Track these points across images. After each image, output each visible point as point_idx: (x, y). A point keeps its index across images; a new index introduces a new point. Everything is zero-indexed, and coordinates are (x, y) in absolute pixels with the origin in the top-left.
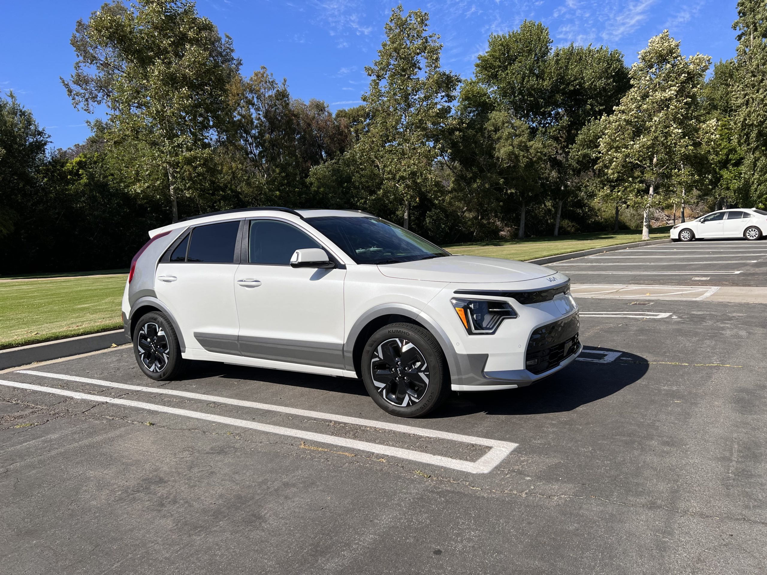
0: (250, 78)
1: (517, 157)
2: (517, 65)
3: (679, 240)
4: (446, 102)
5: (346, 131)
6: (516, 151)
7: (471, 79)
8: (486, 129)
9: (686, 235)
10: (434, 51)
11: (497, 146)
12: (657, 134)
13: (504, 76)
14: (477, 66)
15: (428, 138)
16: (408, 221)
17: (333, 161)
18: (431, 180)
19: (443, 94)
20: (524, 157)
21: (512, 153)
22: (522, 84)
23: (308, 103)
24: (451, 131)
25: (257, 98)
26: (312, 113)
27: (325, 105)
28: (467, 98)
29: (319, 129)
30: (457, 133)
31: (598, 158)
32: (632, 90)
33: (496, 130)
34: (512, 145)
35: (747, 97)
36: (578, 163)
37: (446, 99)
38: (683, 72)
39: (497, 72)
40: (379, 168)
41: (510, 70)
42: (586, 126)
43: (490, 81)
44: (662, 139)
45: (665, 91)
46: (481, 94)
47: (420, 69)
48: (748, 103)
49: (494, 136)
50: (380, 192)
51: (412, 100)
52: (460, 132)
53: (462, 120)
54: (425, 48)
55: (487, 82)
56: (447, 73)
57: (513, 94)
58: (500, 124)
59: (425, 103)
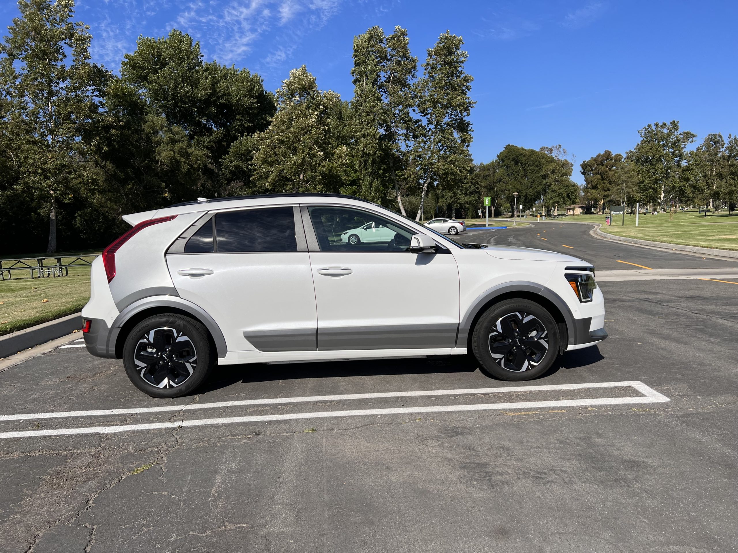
1: (178, 162)
4: (97, 96)
6: (178, 156)
7: (117, 77)
8: (143, 130)
9: (353, 240)
10: (83, 40)
11: (157, 149)
12: (304, 155)
13: (154, 78)
14: (124, 64)
15: (78, 130)
16: (55, 221)
18: (88, 177)
19: (94, 88)
20: (185, 163)
21: (174, 158)
22: (175, 90)
24: (107, 128)
28: (116, 96)
30: (113, 131)
31: (252, 170)
32: (279, 113)
33: (155, 133)
34: (172, 150)
35: (363, 130)
36: (231, 172)
37: (97, 93)
38: (320, 104)
39: (147, 73)
40: (12, 160)
41: (160, 73)
42: (238, 139)
43: (140, 83)
44: (309, 160)
45: (307, 117)
46: (130, 94)
47: (65, 56)
48: (364, 136)
49: (153, 138)
50: (18, 188)
51: (56, 89)
52: (117, 130)
53: (118, 118)
54: (72, 35)
55: (135, 83)
56: (99, 66)
57: (165, 99)
58: (159, 127)
59: (73, 94)
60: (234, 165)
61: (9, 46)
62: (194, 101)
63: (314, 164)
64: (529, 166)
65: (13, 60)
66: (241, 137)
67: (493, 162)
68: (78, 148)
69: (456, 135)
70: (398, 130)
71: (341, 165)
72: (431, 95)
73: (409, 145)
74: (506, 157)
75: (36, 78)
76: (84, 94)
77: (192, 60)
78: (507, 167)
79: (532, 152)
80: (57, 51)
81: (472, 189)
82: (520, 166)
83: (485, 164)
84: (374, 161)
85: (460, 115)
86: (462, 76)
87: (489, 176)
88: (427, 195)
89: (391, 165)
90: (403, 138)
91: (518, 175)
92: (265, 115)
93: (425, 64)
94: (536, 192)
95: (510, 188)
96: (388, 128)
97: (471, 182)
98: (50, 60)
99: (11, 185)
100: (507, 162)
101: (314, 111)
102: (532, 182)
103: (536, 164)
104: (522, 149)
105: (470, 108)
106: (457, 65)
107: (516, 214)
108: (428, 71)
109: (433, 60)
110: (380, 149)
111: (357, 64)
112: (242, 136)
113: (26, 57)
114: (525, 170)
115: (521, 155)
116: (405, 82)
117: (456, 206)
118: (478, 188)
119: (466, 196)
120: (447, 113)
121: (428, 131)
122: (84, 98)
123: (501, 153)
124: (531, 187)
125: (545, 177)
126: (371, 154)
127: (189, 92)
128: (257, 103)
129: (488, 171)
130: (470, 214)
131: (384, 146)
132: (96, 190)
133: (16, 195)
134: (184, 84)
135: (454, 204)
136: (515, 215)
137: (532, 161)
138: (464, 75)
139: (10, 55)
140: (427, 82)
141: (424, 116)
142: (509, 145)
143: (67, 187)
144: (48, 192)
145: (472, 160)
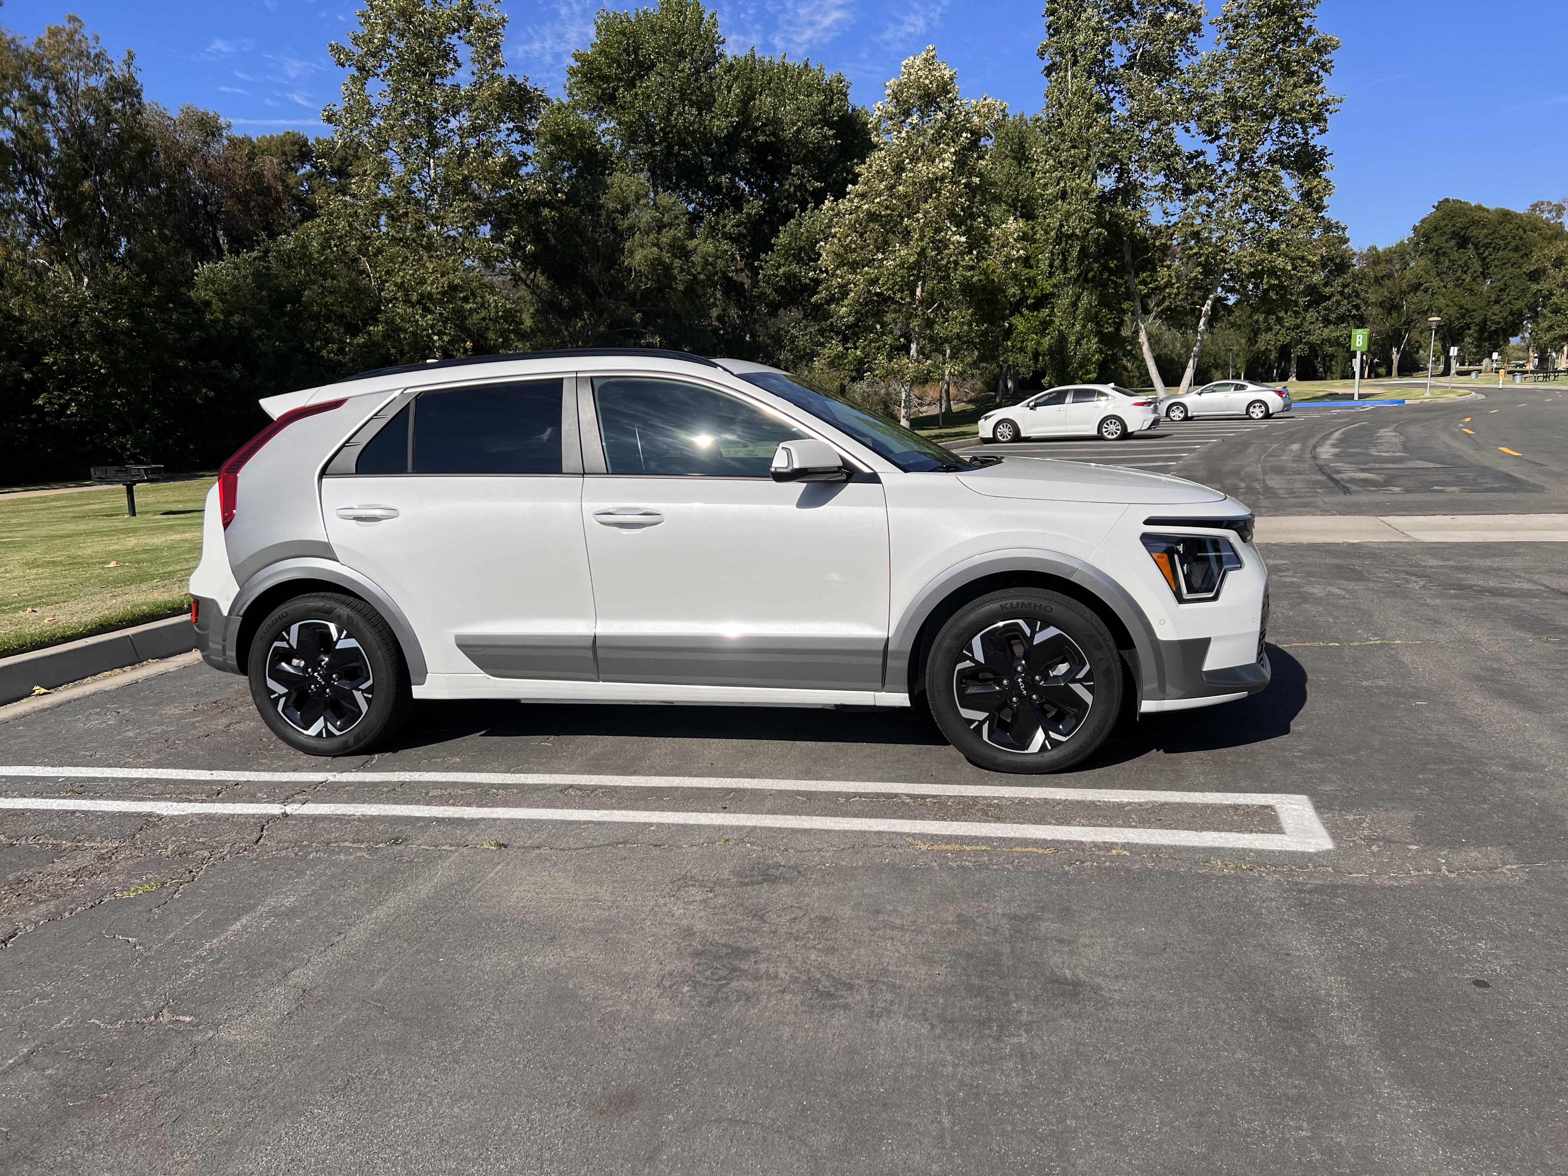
0: (35, 40)
1: (668, 268)
2: (654, 78)
3: (994, 440)
4: (517, 142)
5: (280, 188)
6: (667, 257)
7: (558, 100)
8: (601, 207)
9: (1005, 432)
10: (490, 29)
11: (628, 244)
12: (924, 243)
13: (629, 99)
14: (573, 72)
15: (481, 215)
17: (255, 254)
18: (496, 307)
19: (511, 125)
20: (682, 270)
21: (659, 260)
22: (667, 119)
23: (175, 114)
24: (535, 205)
25: (57, 90)
26: (190, 138)
27: (222, 121)
28: (556, 139)
29: (209, 178)
30: (546, 211)
31: (817, 282)
32: (877, 154)
33: (625, 210)
34: (657, 244)
35: (1062, 184)
36: (778, 290)
37: (516, 136)
38: (964, 129)
39: (615, 89)
40: (369, 276)
41: (641, 88)
42: (794, 217)
43: (602, 109)
44: (934, 253)
45: (933, 161)
46: (584, 134)
47: (459, 66)
48: (1063, 195)
49: (621, 222)
50: (377, 329)
51: (442, 132)
52: (552, 209)
53: (555, 184)
54: (470, 20)
55: (594, 109)
56: (519, 80)
57: (650, 139)
58: (631, 199)
59: (473, 141)
60: (784, 274)
61: (358, 51)
62: (706, 138)
63: (944, 262)
64: (1497, 249)
65: (366, 79)
66: (801, 212)
67: (1402, 242)
68: (479, 250)
69: (1289, 182)
70: (1147, 178)
71: (1007, 263)
72: (1227, 90)
73: (1170, 210)
74: (1436, 229)
75: (405, 114)
76: (493, 140)
77: (702, 52)
78: (1437, 254)
79: (1506, 216)
80: (445, 56)
81: (1342, 310)
82: (1471, 251)
83: (1380, 249)
84: (1084, 253)
85: (1301, 135)
86: (1310, 40)
87: (1390, 276)
88: (1210, 324)
89: (1128, 258)
90: (1157, 195)
91: (1465, 272)
92: (851, 160)
93: (1220, 18)
94: (1512, 313)
95: (1443, 306)
96: (1123, 173)
97: (1342, 293)
98: (433, 75)
99: (366, 324)
100: (1437, 240)
101: (948, 145)
102: (1501, 290)
103: (1514, 243)
104: (1480, 208)
105: (1327, 114)
106: (1297, 12)
107: (1455, 366)
108: (1224, 35)
109: (1239, 7)
110: (1100, 223)
111: (1054, 31)
112: (804, 209)
113: (389, 71)
114: (1484, 259)
115: (1474, 223)
116: (1172, 64)
117: (1298, 351)
118: (1357, 307)
119: (1325, 326)
120: (1268, 131)
121: (1220, 178)
122: (493, 147)
123: (1422, 221)
124: (1497, 302)
125: (1535, 276)
126: (1077, 236)
127: (694, 122)
128: (835, 137)
129: (1389, 266)
130: (1337, 368)
131: (1108, 217)
132: (512, 331)
133: (375, 344)
134: (684, 106)
135: (1297, 345)
136: (1453, 371)
137: (1504, 238)
138: (1317, 37)
139: (361, 69)
140: (1222, 61)
141: (1211, 141)
142: (1447, 200)
143: (462, 327)
144: (429, 336)
145: (1346, 241)
